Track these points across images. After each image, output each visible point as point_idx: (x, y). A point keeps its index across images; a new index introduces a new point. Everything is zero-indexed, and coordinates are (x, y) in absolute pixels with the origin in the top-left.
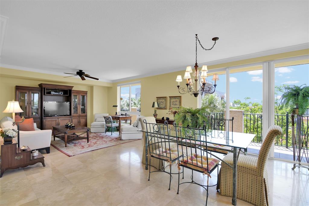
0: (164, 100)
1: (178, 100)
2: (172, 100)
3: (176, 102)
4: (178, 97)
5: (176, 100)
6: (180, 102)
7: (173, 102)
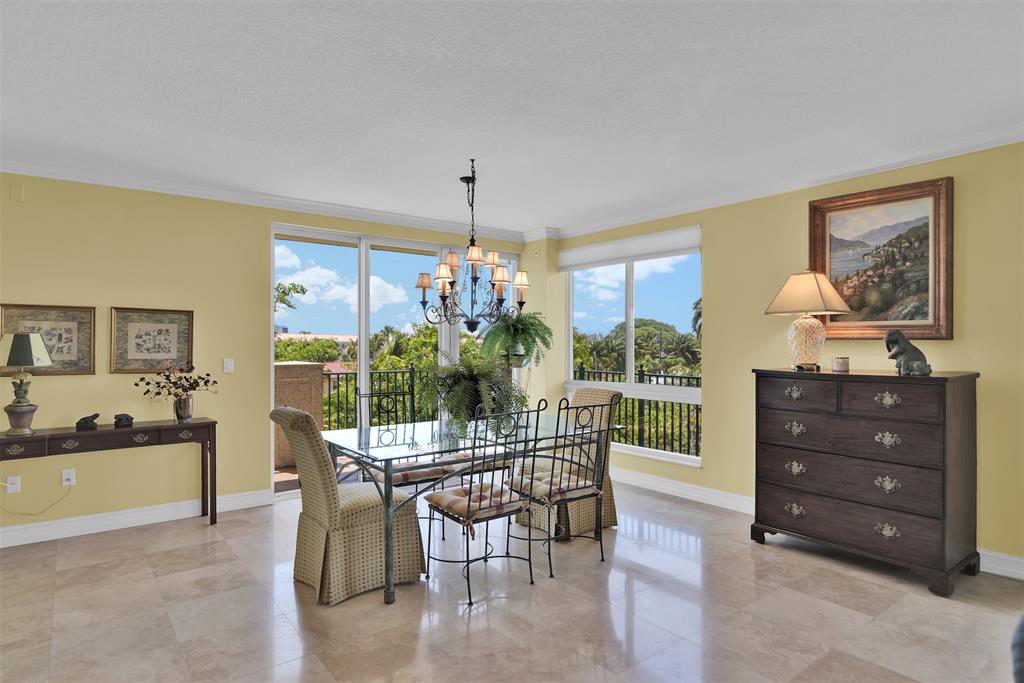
0: (73, 325)
1: (174, 328)
2: (133, 328)
3: (162, 337)
4: (171, 316)
5: (163, 327)
6: (188, 338)
7: (139, 337)
